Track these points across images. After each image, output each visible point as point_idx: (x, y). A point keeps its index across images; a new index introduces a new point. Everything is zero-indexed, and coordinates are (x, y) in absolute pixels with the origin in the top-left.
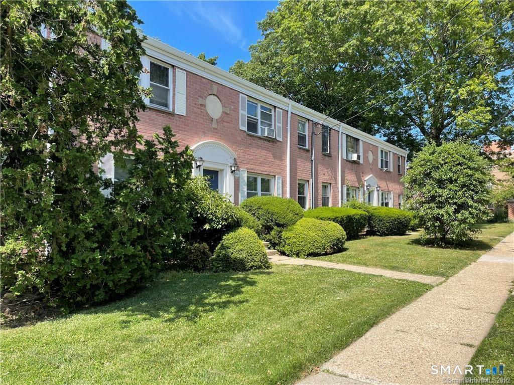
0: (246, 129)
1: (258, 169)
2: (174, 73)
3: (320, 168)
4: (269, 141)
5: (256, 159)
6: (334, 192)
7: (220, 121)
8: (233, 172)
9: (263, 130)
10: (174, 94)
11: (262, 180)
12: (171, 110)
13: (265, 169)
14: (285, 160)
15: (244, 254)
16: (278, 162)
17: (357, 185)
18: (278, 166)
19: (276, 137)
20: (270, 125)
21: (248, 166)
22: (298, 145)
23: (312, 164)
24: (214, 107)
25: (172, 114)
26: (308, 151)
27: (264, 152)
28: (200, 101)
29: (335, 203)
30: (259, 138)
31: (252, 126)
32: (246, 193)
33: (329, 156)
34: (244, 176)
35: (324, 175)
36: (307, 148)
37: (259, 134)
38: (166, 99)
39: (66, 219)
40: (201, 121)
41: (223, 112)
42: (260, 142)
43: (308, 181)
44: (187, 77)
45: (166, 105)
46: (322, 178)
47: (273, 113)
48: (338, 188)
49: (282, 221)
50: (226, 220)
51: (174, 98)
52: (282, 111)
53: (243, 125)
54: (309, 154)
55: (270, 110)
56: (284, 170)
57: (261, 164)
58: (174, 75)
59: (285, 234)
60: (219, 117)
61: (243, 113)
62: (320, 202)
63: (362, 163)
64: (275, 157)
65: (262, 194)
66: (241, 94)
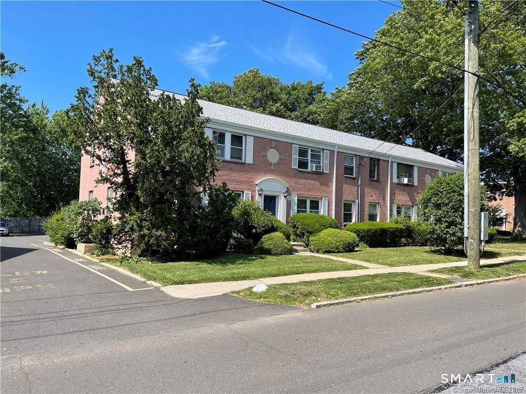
0: (297, 167)
1: (306, 194)
2: (246, 139)
3: (367, 190)
4: (317, 174)
5: (305, 187)
6: (382, 209)
7: (278, 163)
8: (285, 197)
9: (312, 167)
10: (245, 152)
11: (311, 202)
12: (243, 161)
13: (313, 194)
14: (331, 187)
15: (272, 246)
16: (324, 188)
17: (410, 204)
18: (325, 191)
19: (323, 170)
20: (319, 163)
21: (298, 192)
22: (345, 174)
23: (358, 188)
24: (273, 156)
25: (244, 164)
26: (354, 179)
27: (312, 182)
28: (263, 153)
29: (383, 218)
30: (309, 173)
31: (303, 164)
32: (296, 211)
33: (378, 181)
34: (295, 199)
35: (372, 196)
36: (354, 176)
37: (309, 170)
38: (241, 155)
39: (179, 224)
40: (263, 165)
41: (280, 158)
42: (309, 175)
43: (355, 201)
44: (254, 140)
45: (241, 159)
46: (368, 199)
47: (321, 154)
48: (386, 207)
49: (310, 230)
50: (264, 227)
51: (245, 154)
52: (329, 151)
53: (295, 165)
54: (356, 181)
55: (320, 152)
56: (331, 194)
57: (310, 190)
58: (246, 140)
59: (311, 238)
60: (277, 161)
61: (295, 157)
62: (366, 217)
63: (417, 185)
64: (322, 184)
65: (310, 212)
66: (293, 145)
